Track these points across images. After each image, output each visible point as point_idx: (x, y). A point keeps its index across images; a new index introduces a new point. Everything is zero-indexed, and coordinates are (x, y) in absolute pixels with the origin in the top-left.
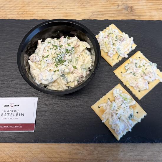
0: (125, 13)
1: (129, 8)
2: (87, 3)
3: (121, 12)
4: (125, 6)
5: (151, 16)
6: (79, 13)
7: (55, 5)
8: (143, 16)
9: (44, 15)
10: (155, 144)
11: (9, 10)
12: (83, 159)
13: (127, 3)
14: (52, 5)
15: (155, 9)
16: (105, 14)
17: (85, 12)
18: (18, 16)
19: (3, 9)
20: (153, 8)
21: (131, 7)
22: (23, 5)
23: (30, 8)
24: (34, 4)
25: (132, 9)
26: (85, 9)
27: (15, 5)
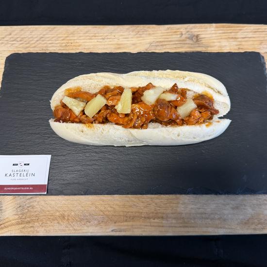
0: (189, 43)
1: (195, 37)
2: (143, 32)
3: (184, 42)
4: (189, 34)
5: (220, 47)
6: (134, 44)
7: (105, 35)
8: (211, 47)
9: (92, 47)
10: (220, 195)
11: (50, 42)
12: (139, 212)
13: (192, 30)
14: (102, 35)
15: (226, 38)
16: (165, 45)
17: (140, 43)
18: (61, 48)
19: (43, 41)
20: (223, 37)
21: (197, 36)
22: (66, 35)
23: (75, 38)
24: (79, 34)
25: (198, 38)
26: (141, 38)
27: (57, 35)
